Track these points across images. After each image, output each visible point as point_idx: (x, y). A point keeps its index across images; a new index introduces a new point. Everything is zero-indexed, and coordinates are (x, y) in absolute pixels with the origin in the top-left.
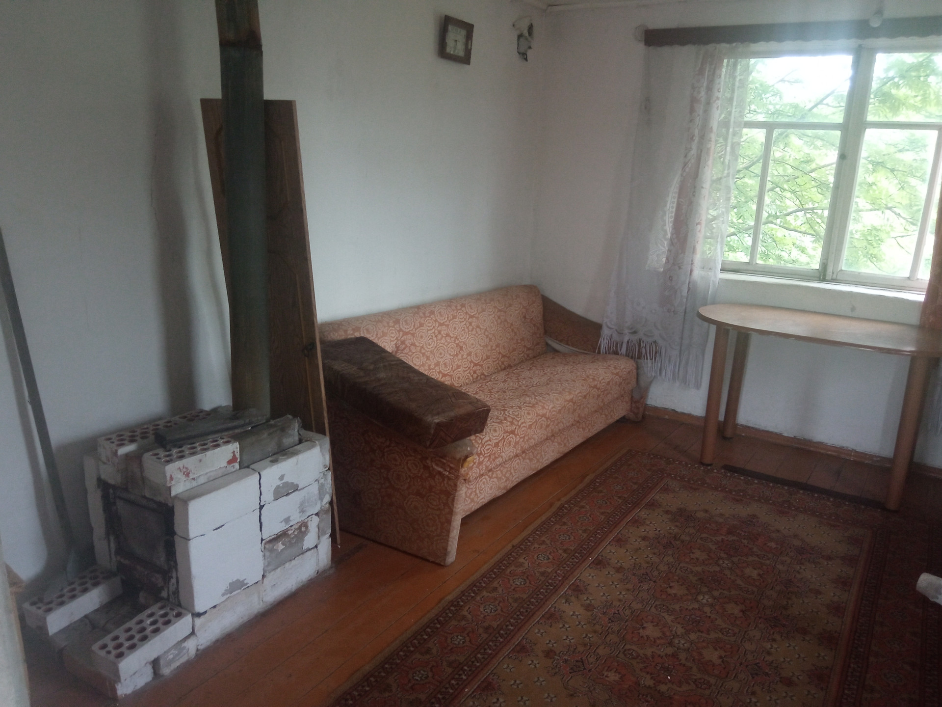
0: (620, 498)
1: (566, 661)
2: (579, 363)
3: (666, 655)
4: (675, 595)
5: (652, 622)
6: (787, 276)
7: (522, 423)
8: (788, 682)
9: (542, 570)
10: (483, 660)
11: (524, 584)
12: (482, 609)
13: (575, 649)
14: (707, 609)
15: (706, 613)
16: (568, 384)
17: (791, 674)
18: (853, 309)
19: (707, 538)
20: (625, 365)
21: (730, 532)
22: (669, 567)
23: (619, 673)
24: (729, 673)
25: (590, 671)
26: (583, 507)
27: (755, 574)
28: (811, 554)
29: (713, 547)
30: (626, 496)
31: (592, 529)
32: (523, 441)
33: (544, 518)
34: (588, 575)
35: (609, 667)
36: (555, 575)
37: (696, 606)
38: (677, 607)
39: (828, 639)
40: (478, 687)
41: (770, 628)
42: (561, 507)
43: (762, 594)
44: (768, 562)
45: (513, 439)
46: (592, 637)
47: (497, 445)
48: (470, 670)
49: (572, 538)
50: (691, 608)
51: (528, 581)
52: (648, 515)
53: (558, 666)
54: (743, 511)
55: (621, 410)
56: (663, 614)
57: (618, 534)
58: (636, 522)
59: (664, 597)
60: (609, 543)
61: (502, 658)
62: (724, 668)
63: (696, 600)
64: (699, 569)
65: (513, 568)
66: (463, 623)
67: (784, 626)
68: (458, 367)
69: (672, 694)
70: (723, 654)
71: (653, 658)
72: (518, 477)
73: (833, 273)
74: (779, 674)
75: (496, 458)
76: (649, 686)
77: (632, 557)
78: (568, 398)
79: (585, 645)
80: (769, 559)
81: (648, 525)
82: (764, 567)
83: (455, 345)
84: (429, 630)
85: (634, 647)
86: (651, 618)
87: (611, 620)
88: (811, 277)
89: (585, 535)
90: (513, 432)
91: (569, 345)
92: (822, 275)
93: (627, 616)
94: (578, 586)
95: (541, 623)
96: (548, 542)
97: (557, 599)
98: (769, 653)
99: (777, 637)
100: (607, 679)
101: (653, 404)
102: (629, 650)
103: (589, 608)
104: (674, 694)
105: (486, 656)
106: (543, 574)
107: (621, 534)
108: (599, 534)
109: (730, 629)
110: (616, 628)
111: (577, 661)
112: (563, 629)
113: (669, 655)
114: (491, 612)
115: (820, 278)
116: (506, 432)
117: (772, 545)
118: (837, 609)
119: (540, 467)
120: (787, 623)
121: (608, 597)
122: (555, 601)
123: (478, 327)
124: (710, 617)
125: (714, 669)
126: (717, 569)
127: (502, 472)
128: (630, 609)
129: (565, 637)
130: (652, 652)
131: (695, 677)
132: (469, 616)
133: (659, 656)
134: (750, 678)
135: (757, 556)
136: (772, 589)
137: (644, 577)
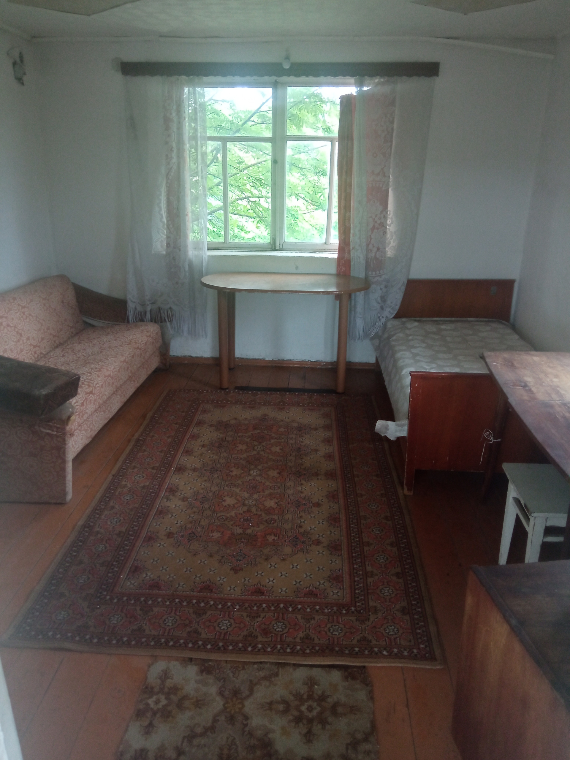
0: (176, 424)
1: (183, 536)
2: (117, 332)
3: (244, 512)
4: (236, 475)
5: (228, 495)
6: (251, 249)
7: (96, 385)
8: (318, 505)
9: (142, 485)
10: (125, 555)
11: (133, 498)
12: (109, 523)
13: (186, 527)
14: (258, 478)
15: (258, 480)
16: (119, 349)
17: (318, 500)
18: (297, 268)
19: (243, 435)
20: (153, 329)
21: (255, 428)
22: (226, 460)
23: (220, 532)
24: (283, 511)
25: (200, 537)
26: (153, 436)
27: (277, 449)
28: (305, 429)
29: (248, 440)
30: (180, 422)
31: (165, 449)
32: (99, 398)
33: (127, 451)
34: (174, 479)
35: (212, 531)
36: (152, 486)
37: (251, 478)
38: (239, 482)
39: (330, 475)
40: (129, 572)
41: (297, 478)
42: (138, 440)
43: (286, 460)
44: (283, 440)
45: (92, 397)
46: (194, 516)
47: (82, 404)
48: (119, 564)
49: (154, 459)
50: (248, 480)
51: (135, 495)
52: (199, 430)
53: (179, 541)
54: (258, 413)
55: (155, 363)
56: (233, 489)
57: (184, 447)
58: (194, 437)
59: (229, 478)
60: (181, 455)
61: (138, 549)
62: (280, 509)
63: (250, 475)
64: (245, 455)
65: (119, 490)
66: (99, 536)
67: (305, 474)
68: (22, 350)
69: (256, 533)
70: (277, 501)
71: (236, 516)
72: (98, 427)
73: (280, 244)
74: (311, 502)
75: (83, 414)
76: (240, 533)
77: (200, 460)
78: (122, 359)
79: (191, 522)
80: (283, 439)
81: (202, 437)
82: (282, 444)
83: (16, 333)
84: (74, 549)
85: (222, 514)
86: (226, 493)
87: (202, 503)
88: (266, 248)
89: (163, 454)
90: (91, 393)
91: (102, 320)
92: (273, 247)
93: (211, 497)
94: (171, 488)
95: (156, 519)
96: (138, 466)
97: (161, 501)
98: (302, 492)
99: (303, 482)
100: (213, 538)
101: (175, 355)
102: (220, 516)
103: (184, 499)
104: (257, 533)
105: (126, 552)
106: (144, 487)
107: (187, 447)
108: (171, 451)
109: (275, 486)
110: (207, 506)
111: (190, 534)
112: (172, 518)
113: (246, 512)
114: (117, 523)
115: (272, 248)
116: (87, 393)
117: (282, 430)
118: (329, 457)
119: (111, 415)
120: (306, 473)
121: (195, 489)
122: (160, 502)
123: (30, 315)
124: (261, 482)
125: (274, 511)
126: (255, 452)
127: (87, 425)
128: (212, 492)
129: (176, 522)
130: (235, 513)
131: (265, 519)
132: (102, 531)
133: (240, 514)
134: (296, 509)
135: (276, 438)
136: (291, 456)
137: (212, 469)
